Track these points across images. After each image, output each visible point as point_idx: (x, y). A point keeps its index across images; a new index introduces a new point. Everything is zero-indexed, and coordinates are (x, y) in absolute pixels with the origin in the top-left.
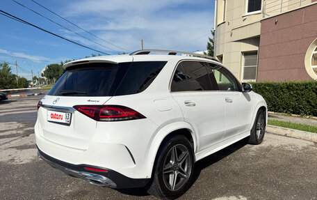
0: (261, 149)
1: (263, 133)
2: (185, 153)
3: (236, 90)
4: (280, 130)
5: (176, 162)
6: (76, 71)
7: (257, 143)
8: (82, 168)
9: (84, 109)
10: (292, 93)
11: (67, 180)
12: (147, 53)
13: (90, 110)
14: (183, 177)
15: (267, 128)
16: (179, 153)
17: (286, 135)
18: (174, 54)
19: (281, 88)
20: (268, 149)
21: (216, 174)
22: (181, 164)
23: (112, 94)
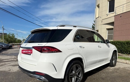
0: (115, 69)
1: (116, 62)
2: (80, 68)
3: (103, 43)
4: (123, 61)
5: (75, 72)
6: (36, 33)
7: (113, 66)
9: (36, 48)
10: (129, 45)
12: (64, 26)
13: (39, 48)
14: (79, 79)
15: (118, 60)
16: (77, 68)
17: (126, 63)
18: (76, 27)
19: (124, 43)
20: (118, 69)
21: (94, 79)
22: (78, 73)
23: (48, 42)
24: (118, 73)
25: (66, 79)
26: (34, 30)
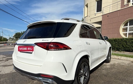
0: (111, 65)
1: (110, 58)
2: (87, 67)
3: (99, 39)
4: (115, 57)
5: (83, 71)
7: (109, 62)
8: (39, 75)
10: (116, 42)
11: (28, 81)
12: (68, 19)
13: (43, 45)
14: (86, 78)
15: (112, 56)
17: (118, 59)
18: (79, 21)
19: (112, 41)
20: (114, 65)
21: (97, 76)
22: (85, 72)
24: (116, 68)
25: (76, 80)
26: (33, 24)
